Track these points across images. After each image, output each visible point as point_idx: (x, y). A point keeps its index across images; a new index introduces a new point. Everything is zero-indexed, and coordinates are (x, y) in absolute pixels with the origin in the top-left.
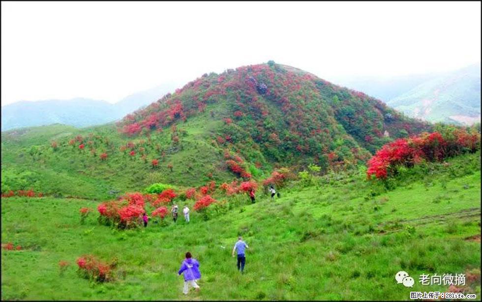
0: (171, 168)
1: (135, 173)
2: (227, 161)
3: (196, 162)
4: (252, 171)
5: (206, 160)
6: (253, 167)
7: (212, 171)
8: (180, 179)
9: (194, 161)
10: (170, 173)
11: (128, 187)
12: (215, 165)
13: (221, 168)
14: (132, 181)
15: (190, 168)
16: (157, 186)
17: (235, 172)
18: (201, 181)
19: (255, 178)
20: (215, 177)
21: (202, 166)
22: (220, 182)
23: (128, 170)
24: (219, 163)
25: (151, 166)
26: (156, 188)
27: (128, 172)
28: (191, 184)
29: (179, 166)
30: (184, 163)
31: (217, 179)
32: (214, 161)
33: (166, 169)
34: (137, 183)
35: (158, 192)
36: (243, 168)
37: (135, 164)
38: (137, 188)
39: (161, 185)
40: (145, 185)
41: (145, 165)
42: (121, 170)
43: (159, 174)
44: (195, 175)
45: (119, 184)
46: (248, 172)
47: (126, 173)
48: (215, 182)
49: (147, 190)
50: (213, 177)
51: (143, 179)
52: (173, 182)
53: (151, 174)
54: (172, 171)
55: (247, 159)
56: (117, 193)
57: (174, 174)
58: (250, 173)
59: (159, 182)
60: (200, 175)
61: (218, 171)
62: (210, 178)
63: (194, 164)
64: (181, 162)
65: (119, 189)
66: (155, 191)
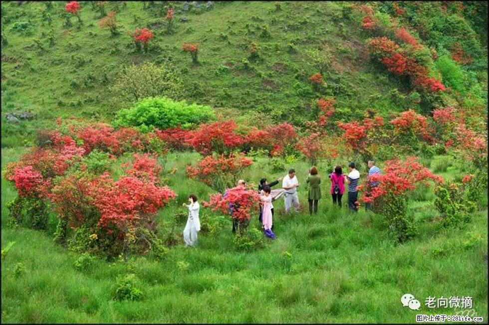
0: (194, 53)
1: (82, 64)
2: (370, 41)
3: (270, 38)
4: (444, 74)
5: (302, 36)
6: (447, 60)
7: (323, 68)
8: (221, 86)
9: (265, 36)
10: (192, 67)
11: (60, 104)
12: (333, 49)
13: (349, 59)
14: (74, 85)
15: (254, 57)
16: (156, 105)
17: (392, 75)
18: (288, 96)
19: (456, 94)
20: (335, 85)
21: (291, 51)
22: (347, 102)
23: (58, 53)
24: (343, 46)
25: (128, 46)
26: (154, 112)
27: (61, 61)
28: (257, 102)
29: (218, 49)
30: (232, 40)
31: (337, 92)
32: (328, 37)
33: (181, 57)
34: (90, 94)
35: (161, 123)
36: (419, 61)
37: (80, 38)
38: (90, 109)
39: (169, 104)
40: (115, 99)
41: (111, 42)
42: (40, 54)
43: (159, 71)
44: (270, 76)
45: (35, 93)
46: (434, 75)
47: (54, 63)
48: (330, 99)
49: (124, 116)
50: (326, 85)
51: (106, 82)
52: (202, 95)
53: (133, 69)
54: (196, 63)
55: (425, 37)
56: (30, 119)
57: (203, 71)
58: (440, 77)
59: (162, 91)
60: (285, 79)
61: (341, 69)
62: (316, 87)
63: (264, 45)
64: (225, 38)
65: (36, 109)
66: (151, 121)
